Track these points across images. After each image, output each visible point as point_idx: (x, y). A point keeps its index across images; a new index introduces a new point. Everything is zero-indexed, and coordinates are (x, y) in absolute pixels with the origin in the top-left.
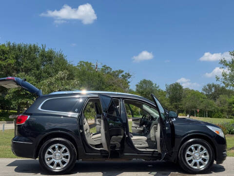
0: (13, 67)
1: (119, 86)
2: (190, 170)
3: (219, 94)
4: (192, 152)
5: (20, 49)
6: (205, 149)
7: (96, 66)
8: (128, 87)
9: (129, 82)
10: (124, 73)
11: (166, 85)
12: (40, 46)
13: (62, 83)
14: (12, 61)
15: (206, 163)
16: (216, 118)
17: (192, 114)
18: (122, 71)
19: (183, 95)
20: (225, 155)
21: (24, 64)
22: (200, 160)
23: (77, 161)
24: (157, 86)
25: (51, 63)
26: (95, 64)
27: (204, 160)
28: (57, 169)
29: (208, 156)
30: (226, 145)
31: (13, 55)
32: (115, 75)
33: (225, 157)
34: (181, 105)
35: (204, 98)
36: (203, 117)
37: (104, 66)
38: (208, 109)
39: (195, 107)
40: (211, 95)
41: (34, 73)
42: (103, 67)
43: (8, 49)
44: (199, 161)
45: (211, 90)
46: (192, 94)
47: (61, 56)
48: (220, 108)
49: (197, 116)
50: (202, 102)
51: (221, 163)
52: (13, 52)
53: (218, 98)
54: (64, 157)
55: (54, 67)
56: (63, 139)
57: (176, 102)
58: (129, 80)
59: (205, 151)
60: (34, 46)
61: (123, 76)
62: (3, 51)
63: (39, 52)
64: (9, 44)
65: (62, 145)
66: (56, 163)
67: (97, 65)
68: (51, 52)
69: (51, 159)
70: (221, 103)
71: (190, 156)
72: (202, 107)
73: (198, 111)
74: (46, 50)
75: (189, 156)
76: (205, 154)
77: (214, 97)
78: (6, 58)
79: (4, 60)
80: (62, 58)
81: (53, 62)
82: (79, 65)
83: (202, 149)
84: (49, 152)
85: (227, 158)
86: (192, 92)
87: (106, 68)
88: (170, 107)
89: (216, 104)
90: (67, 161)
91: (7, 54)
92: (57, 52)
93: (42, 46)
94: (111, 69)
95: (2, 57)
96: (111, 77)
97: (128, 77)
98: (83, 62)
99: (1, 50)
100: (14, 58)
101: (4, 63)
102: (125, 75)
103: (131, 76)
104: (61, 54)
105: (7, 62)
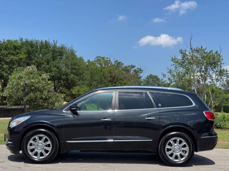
0: (24, 62)
1: (129, 80)
9: (141, 77)
10: (135, 68)
12: (51, 42)
14: (23, 56)
18: (134, 66)
21: (35, 58)
24: (163, 81)
31: (24, 51)
32: (127, 70)
35: (220, 94)
37: (116, 61)
41: (44, 67)
43: (20, 44)
52: (25, 47)
58: (141, 75)
60: (46, 42)
61: (135, 71)
62: (15, 47)
63: (50, 47)
64: (21, 40)
67: (110, 60)
72: (217, 102)
73: (214, 106)
74: (58, 45)
78: (18, 53)
79: (16, 55)
80: (73, 53)
81: (64, 58)
87: (119, 64)
91: (19, 49)
92: (68, 48)
93: (54, 41)
94: (123, 64)
95: (14, 52)
96: (121, 72)
97: (140, 72)
98: (100, 57)
99: (13, 45)
100: (25, 53)
101: (15, 58)
102: (137, 70)
103: (143, 71)
104: (72, 50)
105: (18, 56)
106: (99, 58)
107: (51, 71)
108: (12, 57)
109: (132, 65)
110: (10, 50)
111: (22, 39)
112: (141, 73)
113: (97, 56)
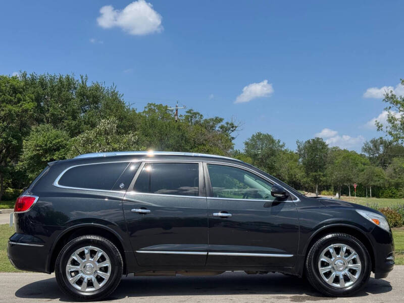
0: (31, 116)
1: (215, 145)
2: (327, 290)
3: (391, 157)
4: (331, 257)
5: (43, 84)
6: (354, 252)
7: (175, 111)
8: (231, 147)
9: (233, 138)
10: (223, 123)
11: (297, 142)
12: (77, 78)
13: (107, 139)
14: (29, 105)
15: (356, 277)
16: (386, 197)
17: (344, 191)
18: (221, 120)
19: (328, 160)
20: (391, 263)
21: (51, 109)
22: (346, 272)
23: (124, 277)
24: (281, 144)
25: (97, 108)
26: (174, 108)
27: (353, 272)
28: (88, 291)
29: (359, 264)
30: (393, 245)
31: (31, 95)
32: (208, 126)
33: (392, 265)
34: (324, 176)
35: (364, 164)
36: (365, 196)
37: (189, 112)
38: (373, 183)
39: (349, 180)
40: (378, 158)
41: (68, 124)
42: (187, 112)
43: (22, 84)
44: (343, 273)
45: (378, 150)
46: (344, 158)
47: (114, 94)
48: (393, 181)
49: (352, 195)
50: (363, 171)
51: (384, 276)
52: (31, 89)
53: (390, 163)
54: (101, 269)
55: (102, 114)
56: (97, 238)
57: (316, 171)
58: (233, 134)
59: (354, 255)
60: (68, 78)
61: (222, 127)
62: (14, 88)
63: (75, 88)
64: (24, 76)
65: (96, 249)
66: (86, 280)
67: (177, 110)
68: (97, 89)
69: (77, 272)
70: (395, 172)
71: (328, 265)
72: (361, 178)
73: (355, 186)
74: (89, 84)
75: (324, 264)
76: (354, 261)
77: (384, 162)
78: (19, 100)
79: (16, 103)
80: (116, 98)
81: (101, 105)
82: (147, 110)
83: (348, 252)
84: (74, 260)
85: (395, 267)
86: (345, 155)
87: (192, 114)
88: (305, 180)
89: (386, 173)
90: (106, 276)
91: (21, 93)
92: (106, 88)
93: (82, 78)
94: (202, 115)
95: (12, 98)
96: (201, 130)
97: (232, 129)
98: (154, 105)
99: (11, 85)
100: (32, 99)
101: (15, 109)
102: (226, 125)
103: (236, 127)
104: (114, 92)
105: (21, 106)
106: (152, 107)
107: (81, 131)
108: (9, 107)
109: (216, 118)
110: (5, 95)
111: (26, 74)
112: (233, 131)
113: (149, 104)
